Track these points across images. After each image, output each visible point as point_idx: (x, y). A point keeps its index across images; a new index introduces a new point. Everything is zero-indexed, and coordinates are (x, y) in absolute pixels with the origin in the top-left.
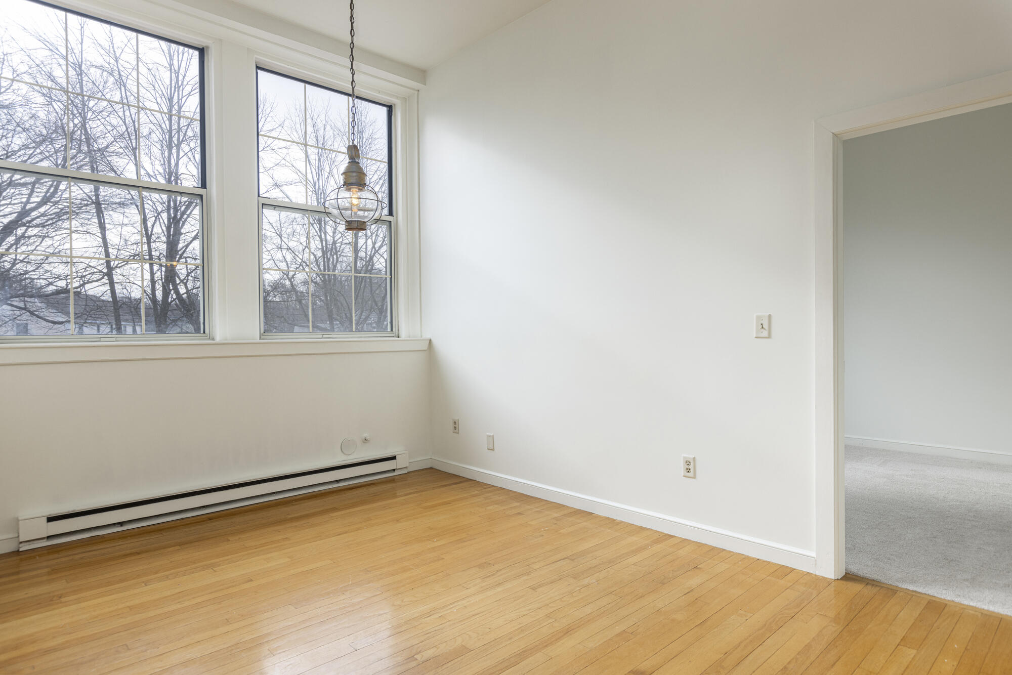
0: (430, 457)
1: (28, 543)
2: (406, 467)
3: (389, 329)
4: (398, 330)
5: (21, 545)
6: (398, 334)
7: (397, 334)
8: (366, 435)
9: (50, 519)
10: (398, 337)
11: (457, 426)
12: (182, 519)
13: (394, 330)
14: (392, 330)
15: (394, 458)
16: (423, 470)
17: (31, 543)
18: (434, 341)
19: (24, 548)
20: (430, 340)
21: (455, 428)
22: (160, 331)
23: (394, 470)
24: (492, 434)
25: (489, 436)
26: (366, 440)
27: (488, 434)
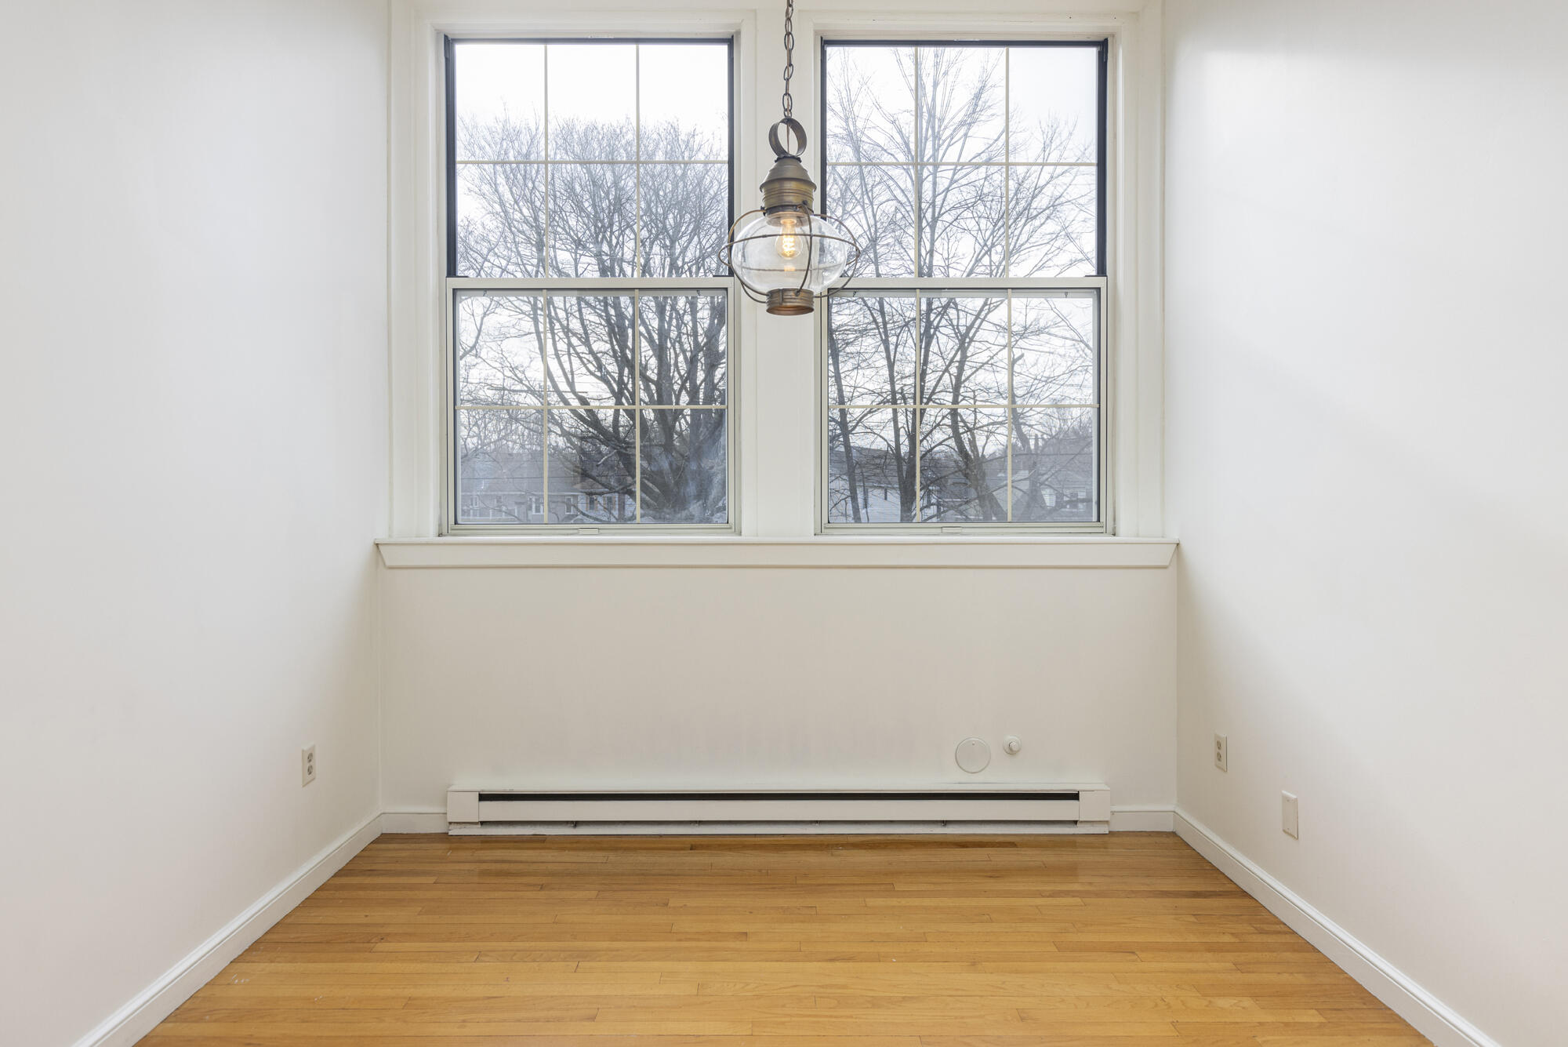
0: (1173, 810)
1: (459, 826)
2: (1107, 822)
3: (1095, 518)
4: (1114, 520)
5: (452, 827)
6: (1114, 528)
7: (1110, 529)
8: (1011, 738)
9: (483, 797)
10: (1114, 535)
11: (1223, 752)
12: (661, 836)
13: (1102, 519)
14: (1099, 520)
15: (1075, 797)
16: (1150, 834)
17: (463, 826)
18: (1183, 545)
19: (455, 831)
20: (1178, 544)
21: (1219, 757)
22: (659, 518)
23: (1075, 822)
24: (1294, 797)
25: (1286, 799)
26: (1011, 752)
27: (1284, 792)
